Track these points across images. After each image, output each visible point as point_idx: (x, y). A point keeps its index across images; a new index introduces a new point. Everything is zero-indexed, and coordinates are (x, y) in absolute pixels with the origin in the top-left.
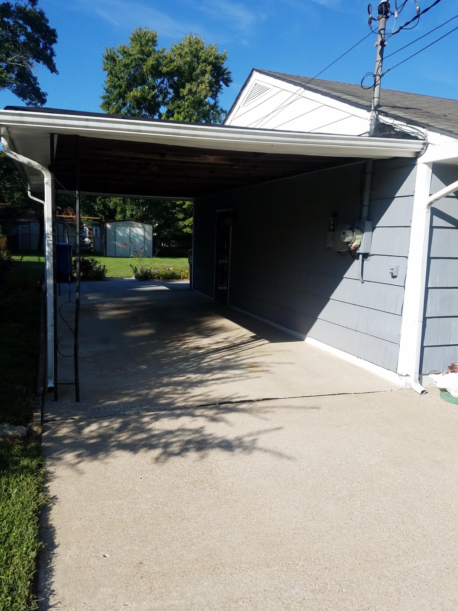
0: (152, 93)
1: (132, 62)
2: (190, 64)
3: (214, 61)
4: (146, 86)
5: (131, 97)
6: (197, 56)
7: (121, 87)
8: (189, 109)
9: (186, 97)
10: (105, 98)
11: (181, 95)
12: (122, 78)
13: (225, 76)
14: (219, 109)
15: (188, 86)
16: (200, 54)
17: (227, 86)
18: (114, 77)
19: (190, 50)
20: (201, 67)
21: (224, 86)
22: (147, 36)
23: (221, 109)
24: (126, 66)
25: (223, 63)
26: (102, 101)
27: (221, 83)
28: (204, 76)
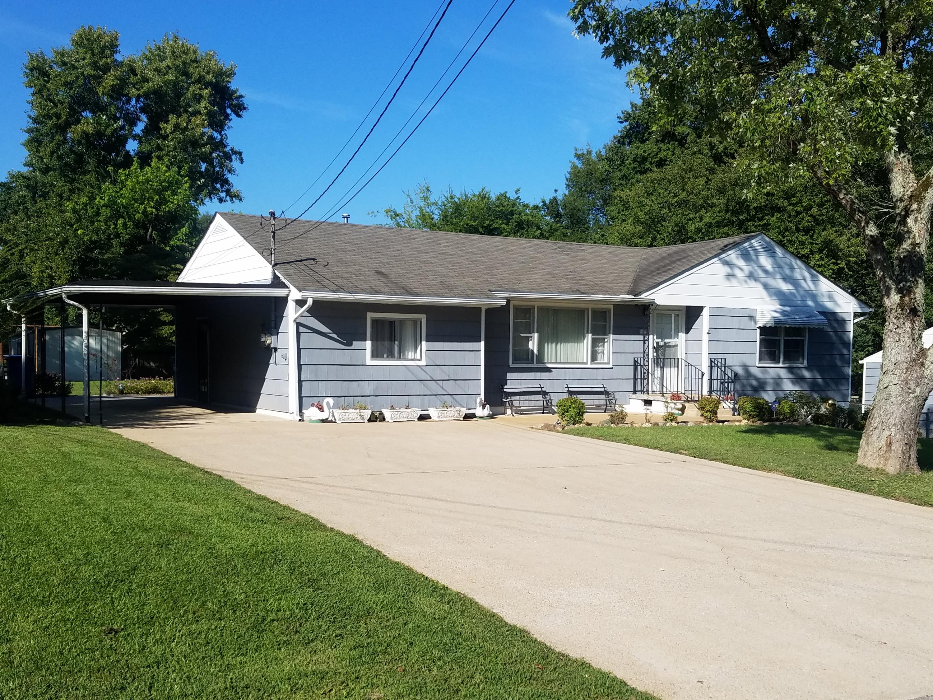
0: (113, 125)
1: (77, 77)
2: (175, 84)
3: (214, 80)
4: (103, 115)
5: (78, 134)
6: (186, 74)
7: (58, 116)
8: (177, 152)
9: (170, 136)
10: (32, 131)
11: (162, 132)
12: (62, 103)
13: (235, 102)
14: (228, 149)
15: (173, 119)
16: (191, 70)
17: (239, 116)
18: (46, 101)
19: (174, 64)
20: (194, 91)
21: (233, 116)
22: (101, 41)
23: (232, 150)
24: (68, 85)
25: (230, 82)
26: (25, 137)
27: (229, 111)
28: (199, 104)
